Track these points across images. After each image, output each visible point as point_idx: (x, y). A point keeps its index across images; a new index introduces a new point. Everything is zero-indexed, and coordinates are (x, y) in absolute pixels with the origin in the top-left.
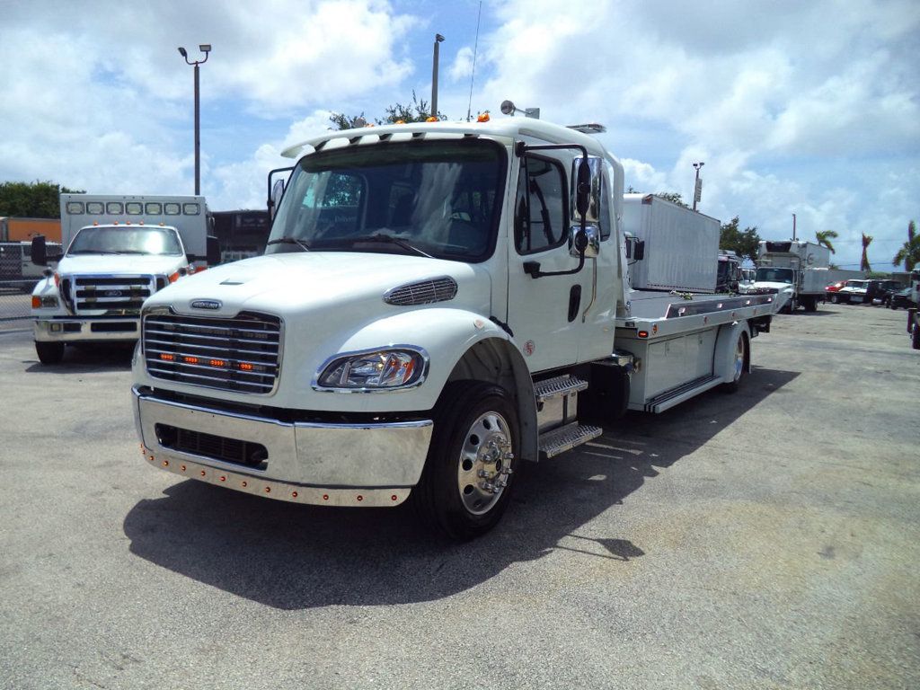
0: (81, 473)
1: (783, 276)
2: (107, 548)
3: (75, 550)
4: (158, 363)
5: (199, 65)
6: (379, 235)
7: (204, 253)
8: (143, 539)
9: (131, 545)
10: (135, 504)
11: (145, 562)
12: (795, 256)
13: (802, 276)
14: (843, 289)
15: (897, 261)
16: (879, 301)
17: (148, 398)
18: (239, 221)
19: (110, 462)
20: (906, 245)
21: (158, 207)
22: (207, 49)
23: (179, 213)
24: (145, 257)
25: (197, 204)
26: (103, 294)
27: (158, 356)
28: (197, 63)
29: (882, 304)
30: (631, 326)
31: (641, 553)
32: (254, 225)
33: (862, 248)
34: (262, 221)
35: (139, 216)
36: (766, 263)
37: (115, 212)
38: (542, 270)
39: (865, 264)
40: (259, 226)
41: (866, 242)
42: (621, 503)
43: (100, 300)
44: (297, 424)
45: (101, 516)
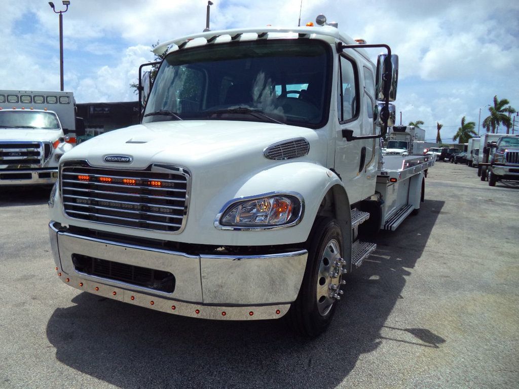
0: (5, 286)
1: (403, 145)
2: (36, 356)
3: (10, 361)
4: (73, 206)
5: (62, 13)
6: (240, 108)
7: (74, 128)
8: (66, 347)
9: (57, 353)
10: (52, 313)
11: (72, 371)
12: (409, 134)
13: (412, 146)
14: (428, 153)
15: (455, 138)
16: (448, 159)
17: (65, 233)
18: (92, 109)
19: (25, 276)
20: (460, 129)
21: (42, 98)
22: (68, 3)
23: (56, 103)
24: (35, 131)
25: (68, 97)
26: (7, 154)
27: (74, 200)
28: (61, 12)
29: (449, 161)
30: (385, 175)
31: (443, 341)
32: (102, 112)
33: (437, 131)
34: (107, 109)
35: (30, 104)
36: (393, 138)
37: (12, 101)
38: (354, 135)
39: (439, 139)
40: (104, 112)
41: (439, 127)
42: (402, 298)
43: (5, 158)
44: (201, 256)
45: (28, 326)
